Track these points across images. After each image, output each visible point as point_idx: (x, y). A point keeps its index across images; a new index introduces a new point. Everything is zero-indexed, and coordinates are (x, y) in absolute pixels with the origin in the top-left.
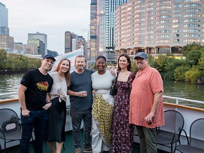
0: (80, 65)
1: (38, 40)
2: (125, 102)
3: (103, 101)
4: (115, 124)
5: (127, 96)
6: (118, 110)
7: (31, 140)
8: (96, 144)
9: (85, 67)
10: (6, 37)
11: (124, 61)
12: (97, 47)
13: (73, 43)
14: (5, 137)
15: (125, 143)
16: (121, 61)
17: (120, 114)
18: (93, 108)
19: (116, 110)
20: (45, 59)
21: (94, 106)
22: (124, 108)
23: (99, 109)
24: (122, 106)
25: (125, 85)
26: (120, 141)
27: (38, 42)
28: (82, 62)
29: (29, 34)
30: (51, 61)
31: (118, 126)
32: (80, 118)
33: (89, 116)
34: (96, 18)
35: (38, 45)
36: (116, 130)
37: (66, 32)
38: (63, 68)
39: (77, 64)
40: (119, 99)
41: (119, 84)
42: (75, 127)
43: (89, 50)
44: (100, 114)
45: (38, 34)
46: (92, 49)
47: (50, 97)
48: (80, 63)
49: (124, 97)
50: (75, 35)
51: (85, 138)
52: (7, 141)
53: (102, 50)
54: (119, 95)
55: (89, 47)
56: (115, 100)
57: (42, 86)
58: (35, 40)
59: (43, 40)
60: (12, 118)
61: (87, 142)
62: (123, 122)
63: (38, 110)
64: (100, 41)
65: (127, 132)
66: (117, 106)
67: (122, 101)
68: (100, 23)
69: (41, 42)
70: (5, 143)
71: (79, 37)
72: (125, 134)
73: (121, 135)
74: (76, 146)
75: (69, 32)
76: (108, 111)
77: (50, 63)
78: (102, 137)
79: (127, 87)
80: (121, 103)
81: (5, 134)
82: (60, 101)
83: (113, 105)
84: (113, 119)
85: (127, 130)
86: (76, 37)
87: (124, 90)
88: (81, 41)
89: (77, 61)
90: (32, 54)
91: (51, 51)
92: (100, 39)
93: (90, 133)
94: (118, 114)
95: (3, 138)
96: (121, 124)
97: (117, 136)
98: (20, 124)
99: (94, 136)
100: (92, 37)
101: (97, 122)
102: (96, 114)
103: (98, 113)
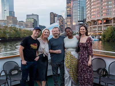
0: (56, 33)
1: (33, 18)
2: (85, 56)
3: (71, 55)
4: (80, 70)
5: (87, 52)
6: (81, 61)
7: (27, 81)
8: (67, 84)
9: (59, 34)
10: (12, 17)
11: (83, 29)
12: (71, 22)
13: (55, 20)
14: (10, 78)
15: (87, 82)
16: (81, 29)
17: (83, 64)
18: (65, 60)
19: (80, 61)
20: (35, 30)
21: (65, 59)
22: (85, 60)
23: (69, 61)
24: (84, 58)
25: (84, 45)
26: (83, 82)
27: (33, 20)
28: (57, 31)
29: (27, 15)
30: (39, 31)
31: (82, 72)
32: (57, 67)
33: (62, 65)
34: (70, 3)
35: (33, 22)
36: (81, 74)
37: (51, 13)
38: (45, 35)
39: (54, 32)
40: (81, 54)
41: (81, 44)
42: (54, 73)
43: (66, 24)
44: (70, 64)
45: (33, 15)
46: (68, 23)
47: (38, 54)
48: (56, 32)
49: (85, 53)
50: (57, 15)
51: (61, 79)
52: (12, 81)
53: (75, 24)
54: (81, 52)
55: (66, 22)
56: (79, 55)
57: (34, 46)
58: (31, 19)
59: (36, 19)
60: (15, 67)
61: (62, 82)
62: (85, 69)
63: (31, 61)
64: (73, 18)
65: (88, 75)
66: (81, 58)
67: (83, 55)
68: (73, 6)
69: (35, 20)
70: (11, 82)
71: (59, 16)
72: (87, 77)
73: (84, 77)
74: (55, 85)
75: (52, 13)
76: (75, 62)
77: (37, 32)
78: (71, 79)
79: (86, 46)
80: (83, 57)
81: (11, 77)
82: (44, 56)
83: (78, 58)
84: (78, 67)
85: (88, 74)
86: (58, 16)
87: (84, 48)
88: (60, 18)
89: (54, 31)
90: (29, 28)
91: (41, 26)
92: (73, 17)
93: (64, 77)
94: (81, 64)
95: (10, 79)
96: (84, 71)
97: (82, 79)
98: (20, 71)
99: (66, 79)
100: (68, 16)
101: (68, 69)
102: (67, 64)
103: (69, 63)
